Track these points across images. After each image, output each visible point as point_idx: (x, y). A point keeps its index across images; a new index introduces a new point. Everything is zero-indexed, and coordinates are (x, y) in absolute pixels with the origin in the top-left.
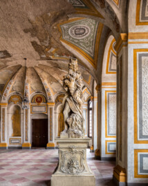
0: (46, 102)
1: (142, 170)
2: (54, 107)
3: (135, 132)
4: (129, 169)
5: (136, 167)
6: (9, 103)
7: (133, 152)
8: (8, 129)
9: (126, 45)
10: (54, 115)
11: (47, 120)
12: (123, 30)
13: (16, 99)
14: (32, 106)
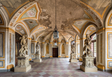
0: (58, 42)
1: (109, 66)
2: (60, 44)
3: (108, 56)
4: (106, 66)
5: (108, 65)
6: (45, 42)
7: (107, 61)
8: (45, 51)
9: (105, 31)
10: (60, 47)
11: (58, 48)
12: (103, 26)
13: (48, 41)
14: (53, 44)
